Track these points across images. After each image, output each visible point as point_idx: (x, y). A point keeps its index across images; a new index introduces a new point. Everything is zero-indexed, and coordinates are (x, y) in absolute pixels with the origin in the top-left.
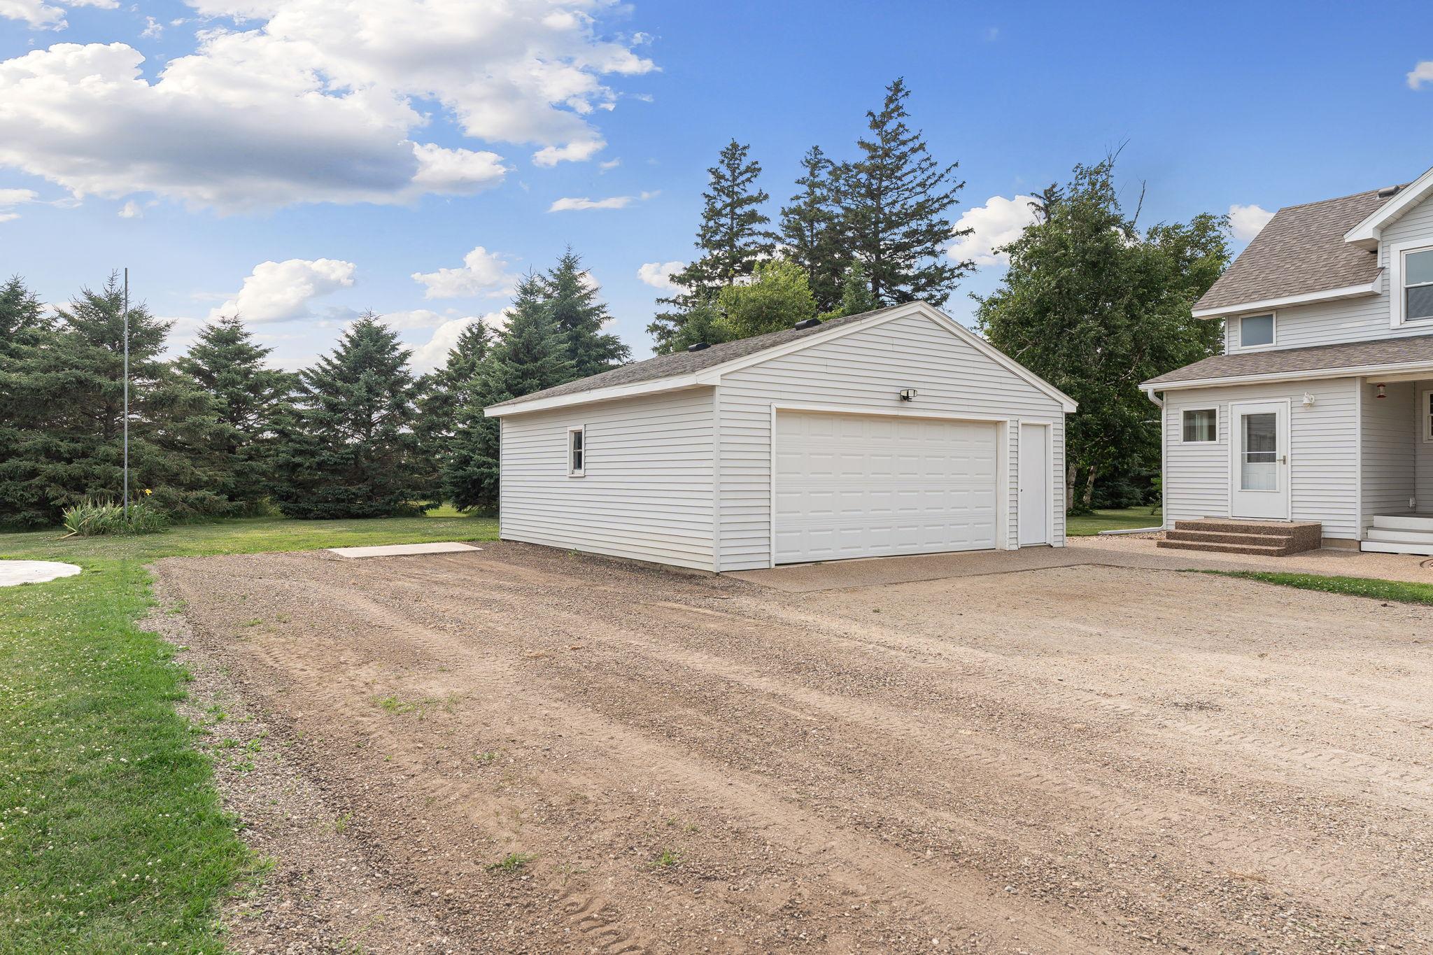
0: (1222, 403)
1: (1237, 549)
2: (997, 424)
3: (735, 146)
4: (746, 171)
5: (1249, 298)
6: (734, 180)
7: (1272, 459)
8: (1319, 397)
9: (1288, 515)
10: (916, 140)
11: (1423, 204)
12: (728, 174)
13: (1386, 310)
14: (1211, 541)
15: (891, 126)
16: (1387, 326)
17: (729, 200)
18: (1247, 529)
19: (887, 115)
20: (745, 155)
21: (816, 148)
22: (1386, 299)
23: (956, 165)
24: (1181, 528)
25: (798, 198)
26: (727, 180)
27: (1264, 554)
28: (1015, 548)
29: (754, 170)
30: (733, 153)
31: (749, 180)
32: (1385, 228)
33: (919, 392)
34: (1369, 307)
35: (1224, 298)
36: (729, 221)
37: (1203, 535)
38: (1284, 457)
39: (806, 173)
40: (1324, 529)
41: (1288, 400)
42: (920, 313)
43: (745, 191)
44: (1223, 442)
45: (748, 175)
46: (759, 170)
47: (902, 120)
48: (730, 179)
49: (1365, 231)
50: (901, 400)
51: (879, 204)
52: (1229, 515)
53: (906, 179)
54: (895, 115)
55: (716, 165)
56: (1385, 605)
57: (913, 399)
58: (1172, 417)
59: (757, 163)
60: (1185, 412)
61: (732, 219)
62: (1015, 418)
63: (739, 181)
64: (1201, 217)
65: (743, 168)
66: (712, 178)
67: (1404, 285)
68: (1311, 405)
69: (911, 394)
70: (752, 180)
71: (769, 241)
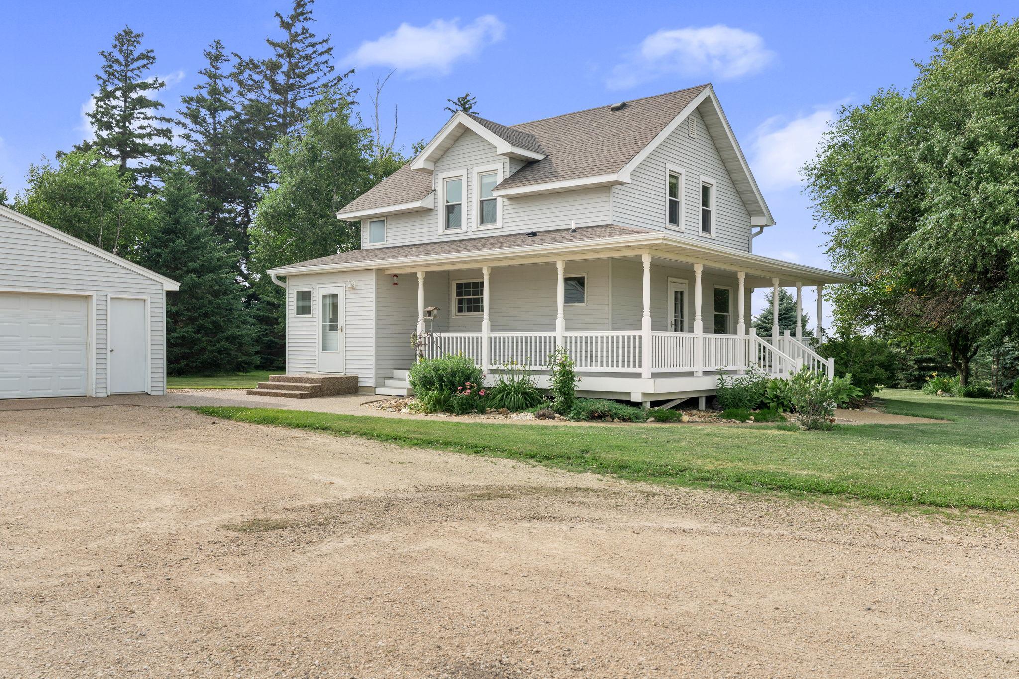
0: (314, 286)
2: (87, 298)
3: (128, 33)
4: (139, 59)
6: (127, 65)
7: (337, 328)
8: (357, 283)
10: (325, 44)
11: (454, 146)
12: (122, 59)
13: (435, 221)
15: (297, 28)
16: (437, 232)
17: (120, 84)
19: (295, 18)
20: (138, 42)
21: (218, 43)
22: (435, 213)
23: (353, 71)
25: (200, 87)
26: (121, 64)
28: (105, 395)
29: (148, 57)
30: (127, 38)
31: (144, 66)
32: (436, 161)
34: (429, 218)
36: (122, 104)
38: (342, 326)
39: (207, 64)
40: (360, 380)
43: (139, 76)
45: (145, 62)
46: (154, 58)
47: (306, 25)
48: (124, 64)
49: (420, 162)
51: (285, 98)
53: (310, 78)
54: (301, 18)
55: (108, 49)
59: (152, 51)
61: (126, 102)
62: (103, 294)
63: (132, 67)
65: (136, 54)
66: (103, 62)
67: (445, 204)
70: (149, 66)
71: (165, 126)
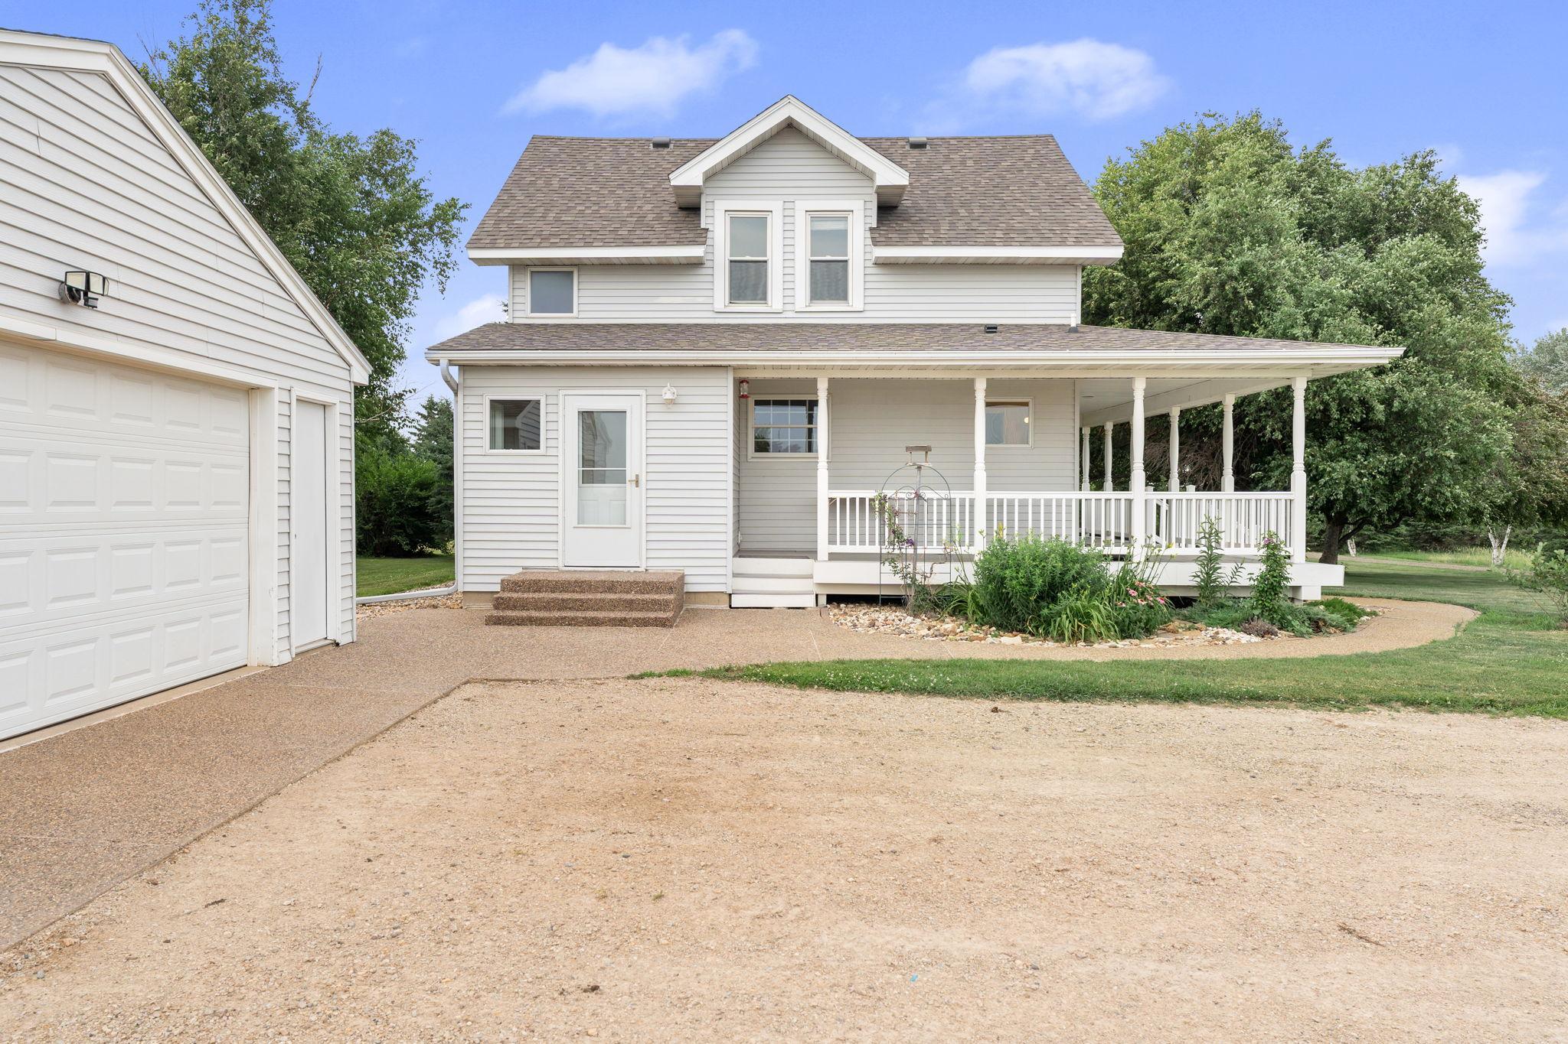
0: (550, 391)
1: (614, 619)
2: (251, 391)
5: (545, 241)
7: (620, 478)
8: (682, 391)
9: (640, 559)
11: (749, 156)
13: (709, 286)
14: (566, 608)
16: (709, 307)
18: (611, 587)
22: (709, 271)
24: (511, 590)
27: (652, 625)
28: (286, 658)
32: (710, 176)
33: (113, 289)
34: (694, 278)
35: (511, 237)
37: (554, 600)
38: (637, 476)
40: (687, 580)
41: (642, 392)
42: (104, 76)
44: (551, 452)
49: (690, 175)
50: (62, 301)
52: (560, 564)
56: (995, 710)
57: (102, 304)
58: (472, 408)
60: (492, 401)
62: (287, 384)
64: (383, 133)
67: (729, 257)
68: (672, 402)
69: (96, 285)
